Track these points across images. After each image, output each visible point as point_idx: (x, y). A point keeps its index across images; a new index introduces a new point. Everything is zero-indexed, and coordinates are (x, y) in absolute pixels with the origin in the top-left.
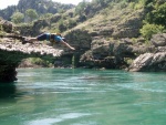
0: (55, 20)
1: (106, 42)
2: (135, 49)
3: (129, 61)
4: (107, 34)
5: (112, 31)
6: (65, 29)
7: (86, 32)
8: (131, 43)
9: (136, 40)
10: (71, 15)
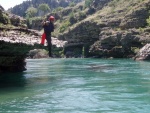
0: (66, 13)
1: (114, 33)
2: (142, 38)
3: (136, 50)
4: (115, 25)
5: (119, 22)
6: (76, 22)
7: (95, 24)
8: (138, 33)
9: (143, 30)
10: (81, 7)
